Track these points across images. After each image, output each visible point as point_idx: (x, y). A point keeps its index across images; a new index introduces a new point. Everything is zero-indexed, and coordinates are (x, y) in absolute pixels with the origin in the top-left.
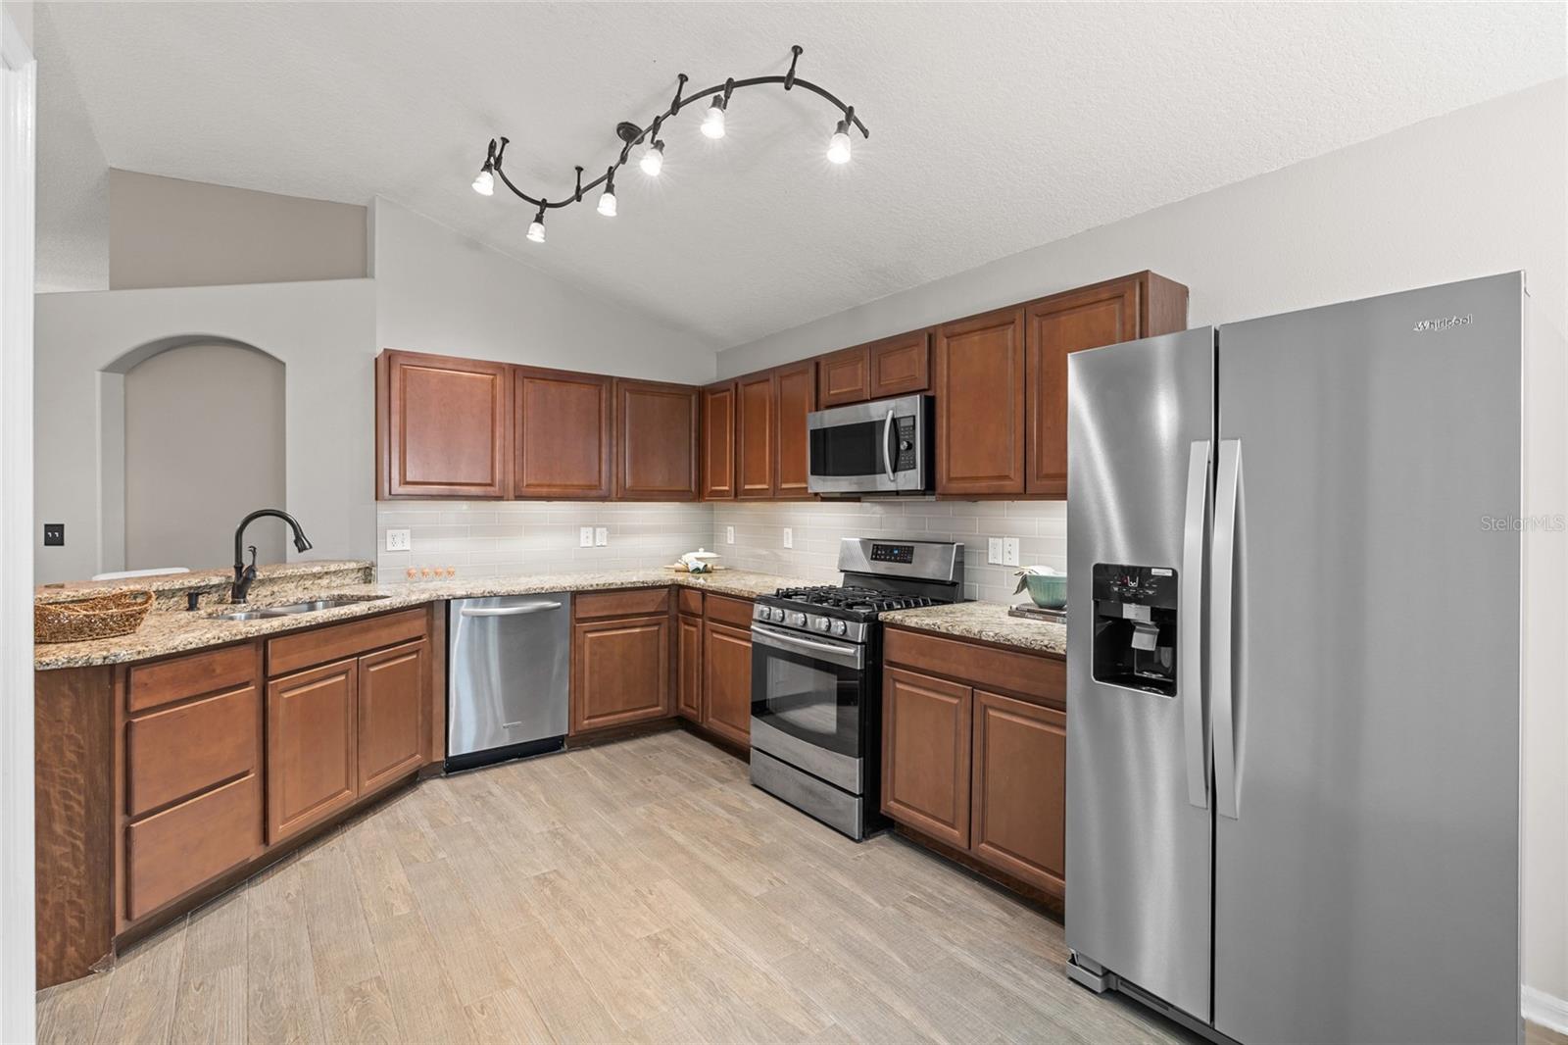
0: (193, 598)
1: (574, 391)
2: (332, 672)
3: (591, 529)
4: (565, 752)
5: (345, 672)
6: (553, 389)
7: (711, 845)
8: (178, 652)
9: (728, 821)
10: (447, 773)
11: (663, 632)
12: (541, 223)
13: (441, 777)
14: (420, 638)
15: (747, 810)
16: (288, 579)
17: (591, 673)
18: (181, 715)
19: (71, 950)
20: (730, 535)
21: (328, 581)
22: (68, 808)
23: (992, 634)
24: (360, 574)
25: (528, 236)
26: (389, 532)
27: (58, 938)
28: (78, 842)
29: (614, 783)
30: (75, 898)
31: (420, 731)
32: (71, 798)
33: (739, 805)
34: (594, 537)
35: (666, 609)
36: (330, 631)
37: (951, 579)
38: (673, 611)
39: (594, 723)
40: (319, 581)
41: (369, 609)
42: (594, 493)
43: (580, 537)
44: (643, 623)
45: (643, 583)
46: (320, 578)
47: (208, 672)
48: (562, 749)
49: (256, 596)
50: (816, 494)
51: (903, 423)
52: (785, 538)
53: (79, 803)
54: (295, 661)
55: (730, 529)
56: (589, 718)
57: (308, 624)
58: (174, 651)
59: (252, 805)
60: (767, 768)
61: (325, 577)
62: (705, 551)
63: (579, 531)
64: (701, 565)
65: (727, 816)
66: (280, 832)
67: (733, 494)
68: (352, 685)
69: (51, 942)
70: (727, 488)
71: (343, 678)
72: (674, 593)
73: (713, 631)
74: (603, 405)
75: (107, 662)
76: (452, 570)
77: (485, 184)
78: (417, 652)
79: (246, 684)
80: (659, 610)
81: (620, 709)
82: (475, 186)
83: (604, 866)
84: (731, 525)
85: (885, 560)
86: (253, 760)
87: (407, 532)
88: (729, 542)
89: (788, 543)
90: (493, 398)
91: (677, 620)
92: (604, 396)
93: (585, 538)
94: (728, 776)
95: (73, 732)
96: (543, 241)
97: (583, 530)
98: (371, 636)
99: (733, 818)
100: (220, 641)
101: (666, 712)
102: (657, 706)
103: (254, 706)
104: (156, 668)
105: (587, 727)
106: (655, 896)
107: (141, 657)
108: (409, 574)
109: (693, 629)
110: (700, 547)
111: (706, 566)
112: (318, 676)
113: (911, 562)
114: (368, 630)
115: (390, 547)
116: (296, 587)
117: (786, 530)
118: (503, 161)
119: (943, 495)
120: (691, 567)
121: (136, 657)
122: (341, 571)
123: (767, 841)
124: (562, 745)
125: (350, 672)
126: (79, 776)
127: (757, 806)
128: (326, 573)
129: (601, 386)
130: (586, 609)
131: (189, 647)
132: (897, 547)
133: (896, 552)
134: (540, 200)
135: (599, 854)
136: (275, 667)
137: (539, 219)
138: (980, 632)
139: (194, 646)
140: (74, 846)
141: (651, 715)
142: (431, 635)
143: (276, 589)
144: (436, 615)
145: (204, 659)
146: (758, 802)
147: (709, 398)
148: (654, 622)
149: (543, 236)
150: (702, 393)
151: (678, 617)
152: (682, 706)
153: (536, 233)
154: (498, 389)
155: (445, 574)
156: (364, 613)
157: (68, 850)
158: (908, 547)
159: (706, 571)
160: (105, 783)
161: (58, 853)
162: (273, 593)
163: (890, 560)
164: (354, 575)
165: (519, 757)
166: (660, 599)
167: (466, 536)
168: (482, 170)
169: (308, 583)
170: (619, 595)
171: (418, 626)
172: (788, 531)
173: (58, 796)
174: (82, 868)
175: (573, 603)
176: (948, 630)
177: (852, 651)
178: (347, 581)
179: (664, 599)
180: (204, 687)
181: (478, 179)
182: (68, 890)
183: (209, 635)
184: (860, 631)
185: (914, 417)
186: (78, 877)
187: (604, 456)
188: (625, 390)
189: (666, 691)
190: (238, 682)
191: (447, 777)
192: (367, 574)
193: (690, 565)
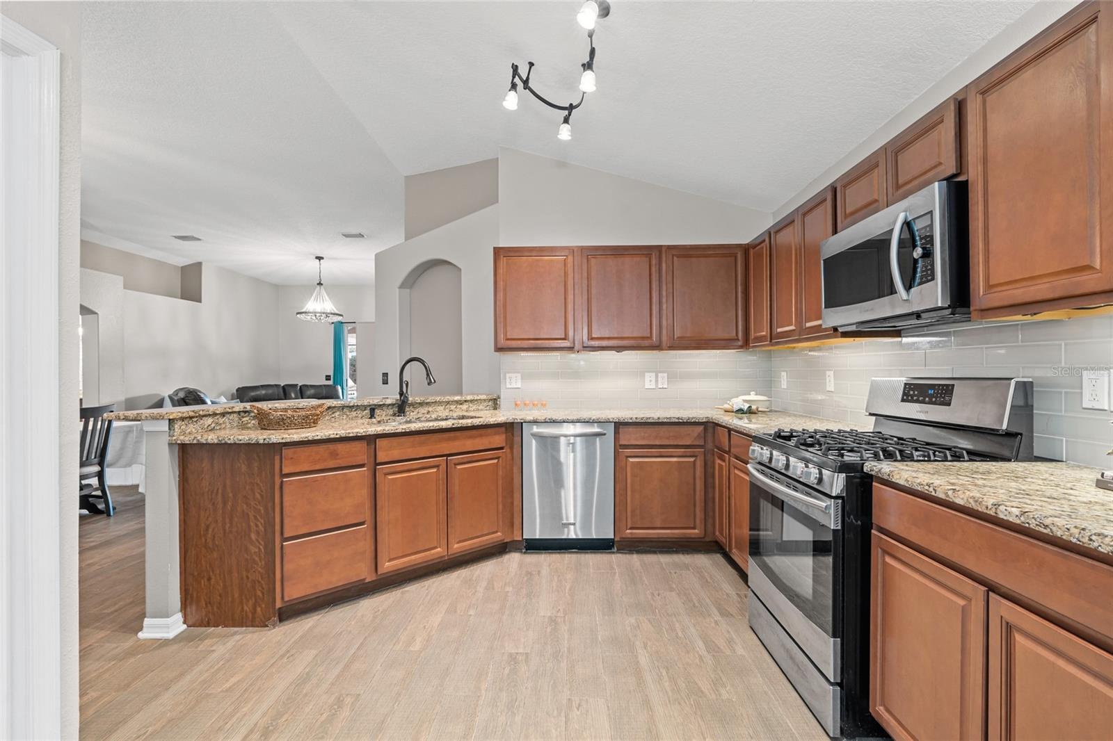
0: (373, 410)
1: (628, 262)
2: (428, 465)
3: (654, 374)
4: (613, 553)
5: (437, 466)
6: (611, 262)
7: (666, 678)
8: (309, 440)
9: (700, 657)
10: (527, 550)
11: (699, 463)
12: (568, 124)
13: (521, 552)
14: (502, 448)
15: (728, 652)
16: (440, 403)
17: (633, 491)
18: (315, 480)
19: (259, 609)
20: (784, 381)
21: (467, 406)
22: (257, 526)
23: (1016, 511)
24: (490, 403)
25: (559, 136)
26: (508, 375)
27: (254, 600)
28: (261, 547)
29: (629, 589)
30: (260, 580)
31: (501, 516)
32: (258, 520)
33: (721, 643)
34: (657, 381)
35: (703, 444)
36: (423, 437)
37: (1004, 427)
38: (710, 446)
39: (635, 533)
40: (461, 406)
41: (453, 424)
42: (646, 343)
43: (644, 382)
44: (680, 454)
45: (678, 418)
46: (461, 404)
47: (334, 455)
48: (613, 550)
49: (411, 414)
50: (835, 329)
51: (917, 226)
52: (827, 381)
53: (261, 524)
54: (396, 454)
55: (784, 374)
56: (631, 528)
57: (403, 431)
58: (306, 439)
59: (367, 545)
60: (759, 615)
61: (465, 404)
62: (756, 395)
63: (644, 376)
64: (746, 407)
65: (703, 652)
66: (387, 566)
67: (769, 339)
68: (442, 475)
69: (250, 601)
70: (764, 333)
71: (435, 470)
72: (710, 430)
73: (735, 467)
74: (653, 269)
75: (266, 442)
76: (544, 402)
77: (511, 101)
78: (498, 458)
79: (362, 466)
80: (695, 443)
81: (659, 526)
82: (505, 104)
83: (564, 665)
84: (784, 371)
85: (917, 401)
86: (367, 515)
87: (519, 375)
88: (783, 387)
89: (830, 386)
90: (566, 274)
91: (713, 455)
92: (654, 262)
93: (649, 381)
94: (733, 610)
95: (259, 482)
96: (570, 138)
97: (647, 374)
98: (457, 443)
99: (709, 659)
100: (338, 436)
101: (702, 536)
102: (694, 528)
103: (367, 481)
104: (299, 449)
105: (629, 536)
106: (579, 713)
107: (284, 441)
108: (516, 405)
109: (723, 464)
110: (751, 391)
111: (750, 407)
112: (414, 467)
113: (949, 404)
114: (455, 439)
115: (508, 386)
116: (445, 409)
117: (828, 373)
118: (530, 81)
119: (982, 310)
120: (736, 408)
121: (281, 441)
122: (477, 400)
123: (725, 696)
124: (613, 546)
125: (441, 467)
126: (261, 508)
127: (740, 651)
128: (465, 401)
129: (651, 254)
130: (628, 437)
131: (316, 438)
132: (932, 387)
133: (931, 392)
134: (568, 106)
135: (569, 651)
136: (382, 457)
137: (566, 120)
138: (997, 505)
139: (319, 437)
140: (259, 548)
141: (688, 536)
142: (512, 448)
143: (430, 409)
144: (515, 433)
145: (331, 446)
146: (744, 647)
147: (752, 251)
148: (692, 454)
149: (570, 134)
150: (746, 249)
151: (714, 451)
152: (717, 533)
153: (565, 133)
154: (570, 265)
155: (539, 405)
156: (449, 427)
157: (257, 550)
158: (947, 386)
159: (750, 412)
160: (272, 515)
161: (253, 551)
162: (428, 412)
163: (923, 402)
164: (485, 404)
165: (579, 549)
166: (696, 434)
167: (558, 379)
168: (510, 90)
169: (453, 407)
170: (657, 428)
171: (498, 439)
172: (830, 374)
173: (253, 518)
174: (263, 563)
175: (616, 432)
176: (948, 496)
177: (824, 505)
178: (481, 407)
179: (699, 434)
180: (331, 464)
181: (507, 98)
182: (257, 573)
183: (331, 432)
184: (837, 483)
185: (931, 213)
186: (262, 568)
187: (654, 312)
188: (673, 256)
189: (703, 517)
190: (354, 464)
191: (525, 553)
192: (495, 403)
193: (734, 406)
